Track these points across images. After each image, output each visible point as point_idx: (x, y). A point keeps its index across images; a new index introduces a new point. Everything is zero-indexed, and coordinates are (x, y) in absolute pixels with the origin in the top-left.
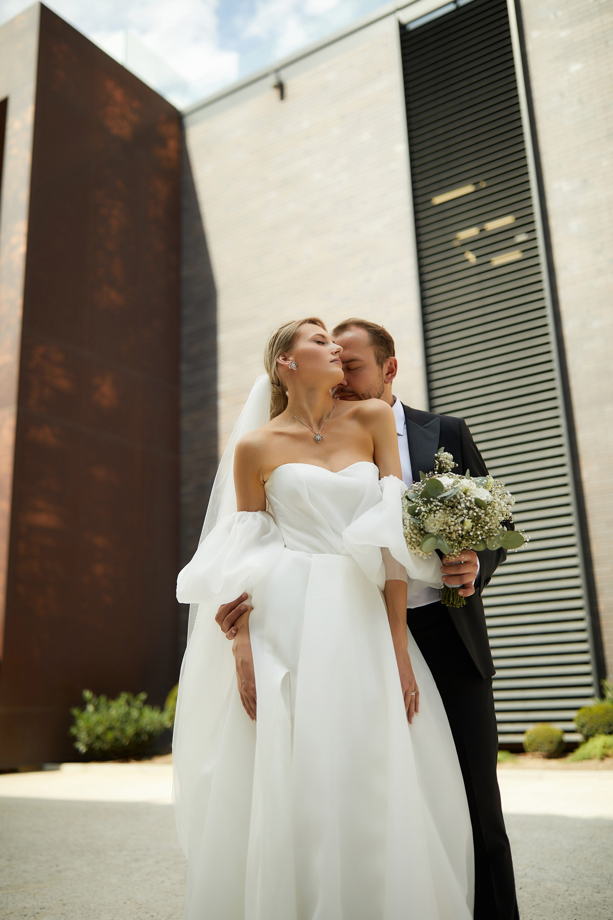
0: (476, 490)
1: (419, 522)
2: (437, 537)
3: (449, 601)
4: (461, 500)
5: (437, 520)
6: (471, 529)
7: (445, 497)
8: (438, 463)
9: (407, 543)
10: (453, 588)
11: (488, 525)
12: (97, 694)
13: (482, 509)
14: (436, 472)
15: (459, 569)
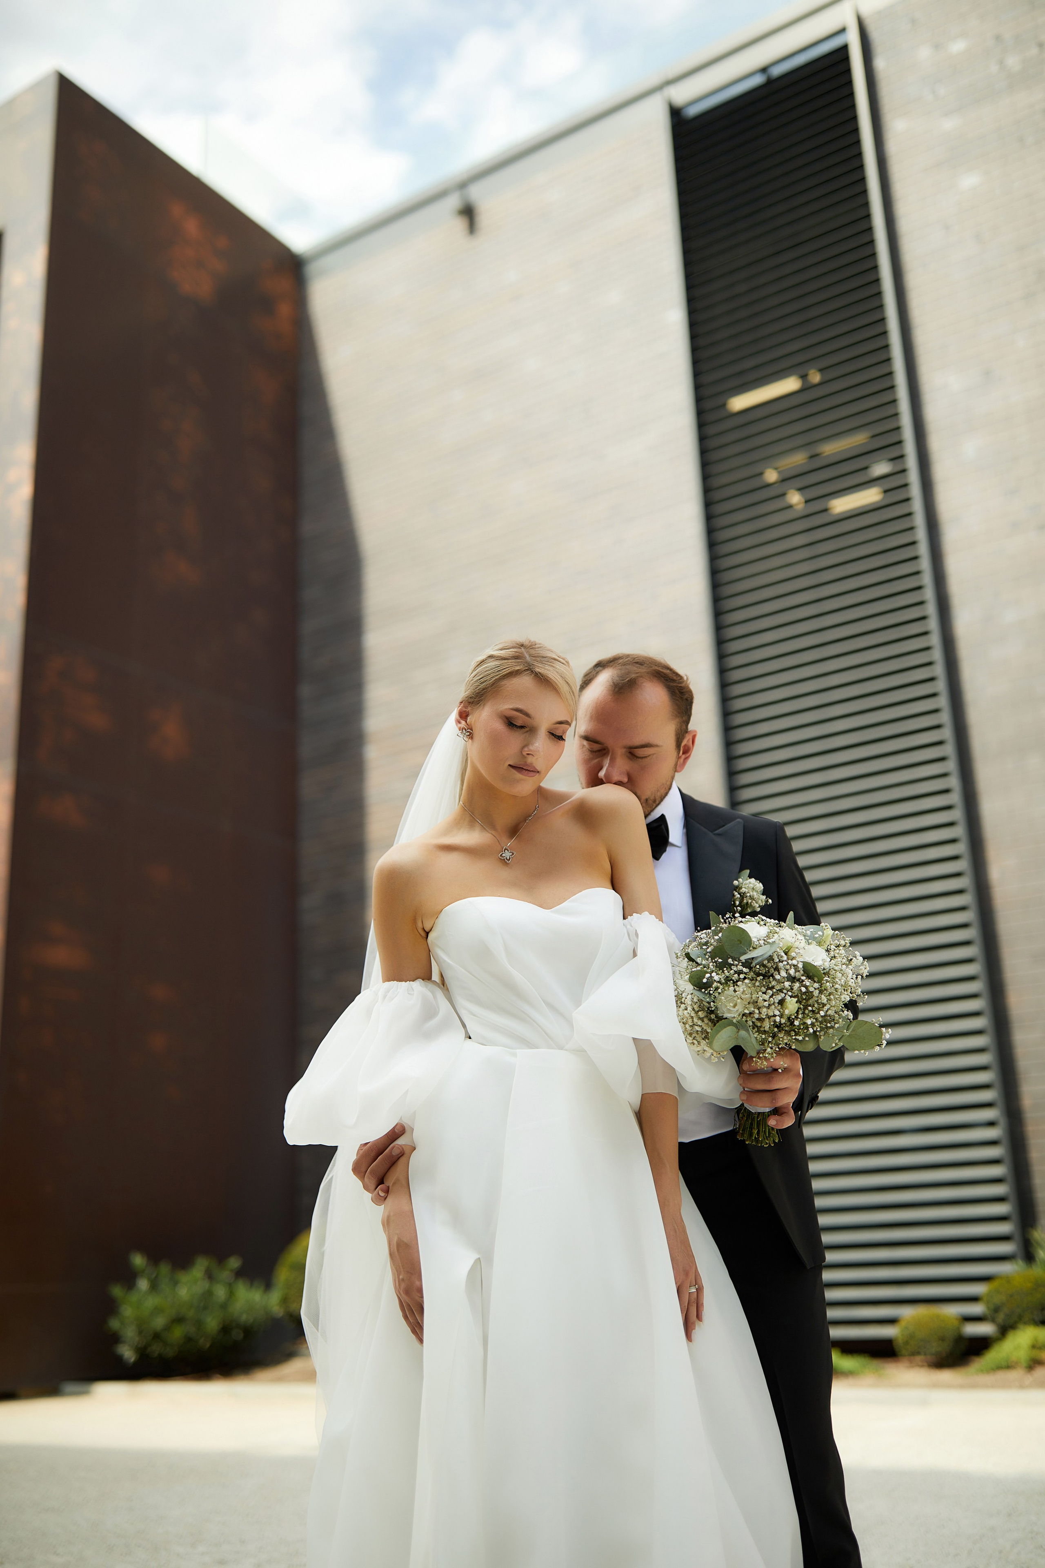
0: (806, 948)
1: (708, 1000)
2: (739, 1026)
3: (751, 1135)
4: (781, 965)
5: (739, 996)
6: (796, 1014)
7: (753, 958)
8: (739, 896)
9: (686, 1034)
10: (758, 1113)
11: (824, 1009)
12: (154, 1258)
13: (815, 982)
14: (737, 915)
15: (770, 1081)
